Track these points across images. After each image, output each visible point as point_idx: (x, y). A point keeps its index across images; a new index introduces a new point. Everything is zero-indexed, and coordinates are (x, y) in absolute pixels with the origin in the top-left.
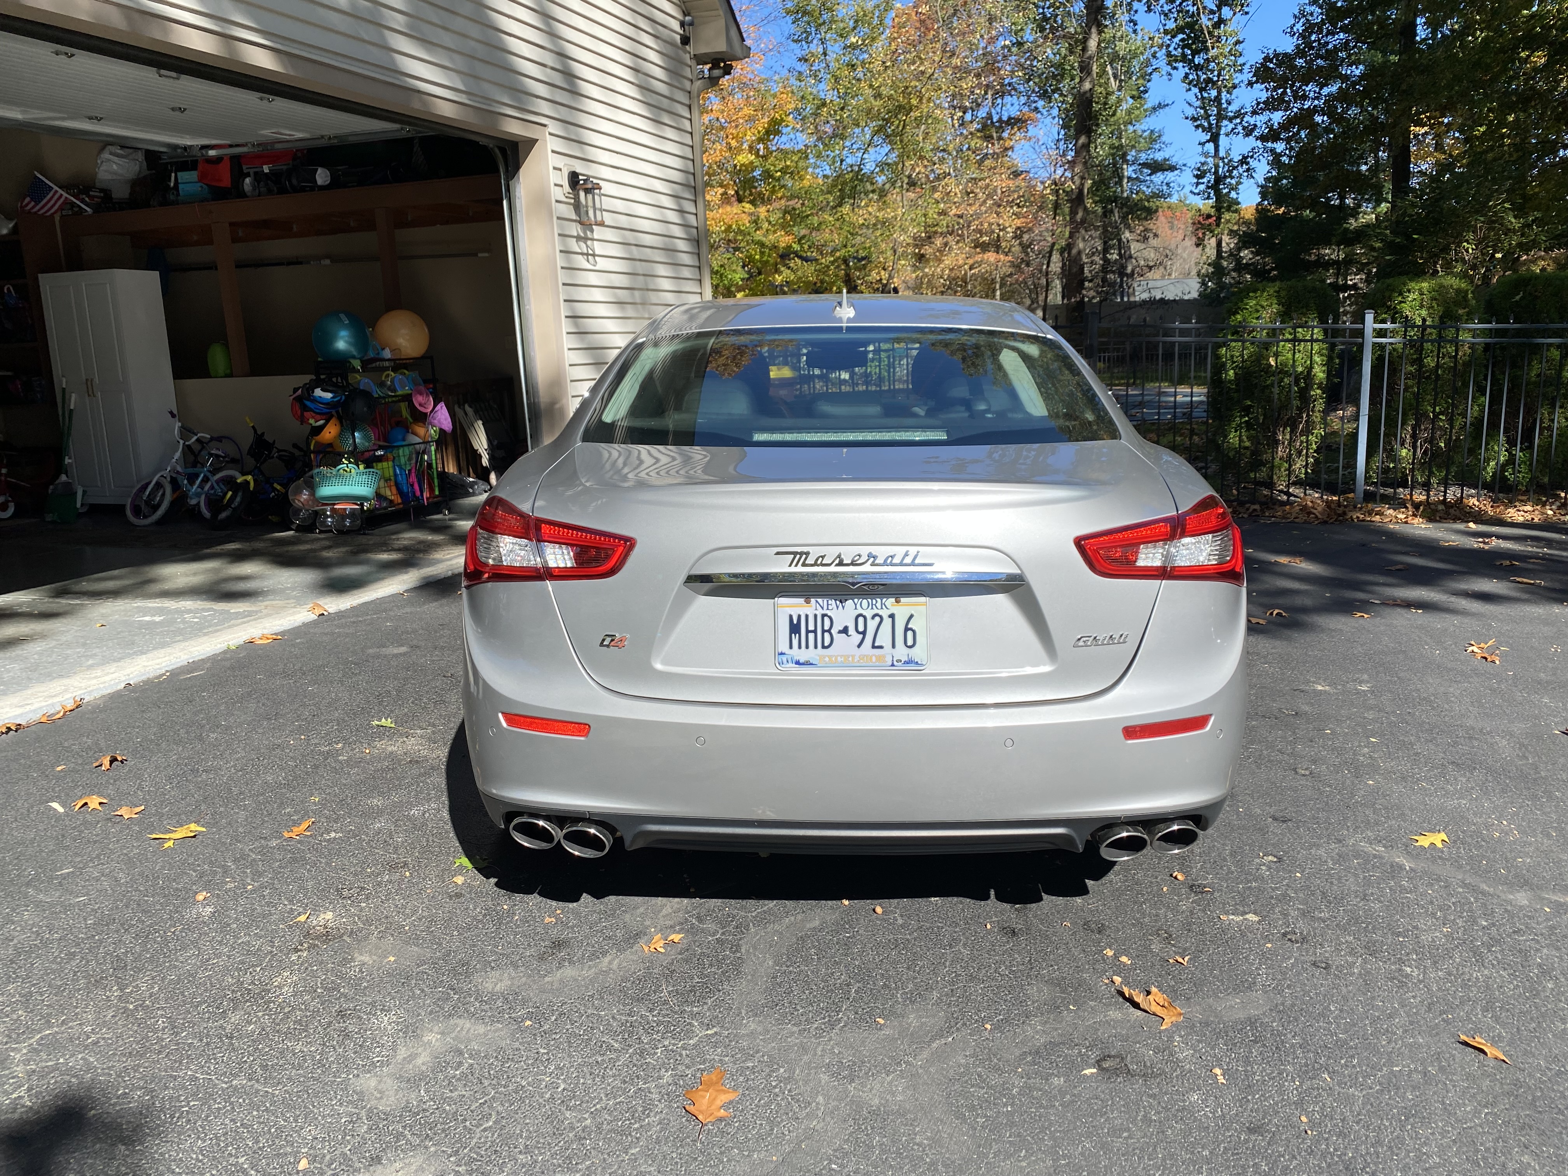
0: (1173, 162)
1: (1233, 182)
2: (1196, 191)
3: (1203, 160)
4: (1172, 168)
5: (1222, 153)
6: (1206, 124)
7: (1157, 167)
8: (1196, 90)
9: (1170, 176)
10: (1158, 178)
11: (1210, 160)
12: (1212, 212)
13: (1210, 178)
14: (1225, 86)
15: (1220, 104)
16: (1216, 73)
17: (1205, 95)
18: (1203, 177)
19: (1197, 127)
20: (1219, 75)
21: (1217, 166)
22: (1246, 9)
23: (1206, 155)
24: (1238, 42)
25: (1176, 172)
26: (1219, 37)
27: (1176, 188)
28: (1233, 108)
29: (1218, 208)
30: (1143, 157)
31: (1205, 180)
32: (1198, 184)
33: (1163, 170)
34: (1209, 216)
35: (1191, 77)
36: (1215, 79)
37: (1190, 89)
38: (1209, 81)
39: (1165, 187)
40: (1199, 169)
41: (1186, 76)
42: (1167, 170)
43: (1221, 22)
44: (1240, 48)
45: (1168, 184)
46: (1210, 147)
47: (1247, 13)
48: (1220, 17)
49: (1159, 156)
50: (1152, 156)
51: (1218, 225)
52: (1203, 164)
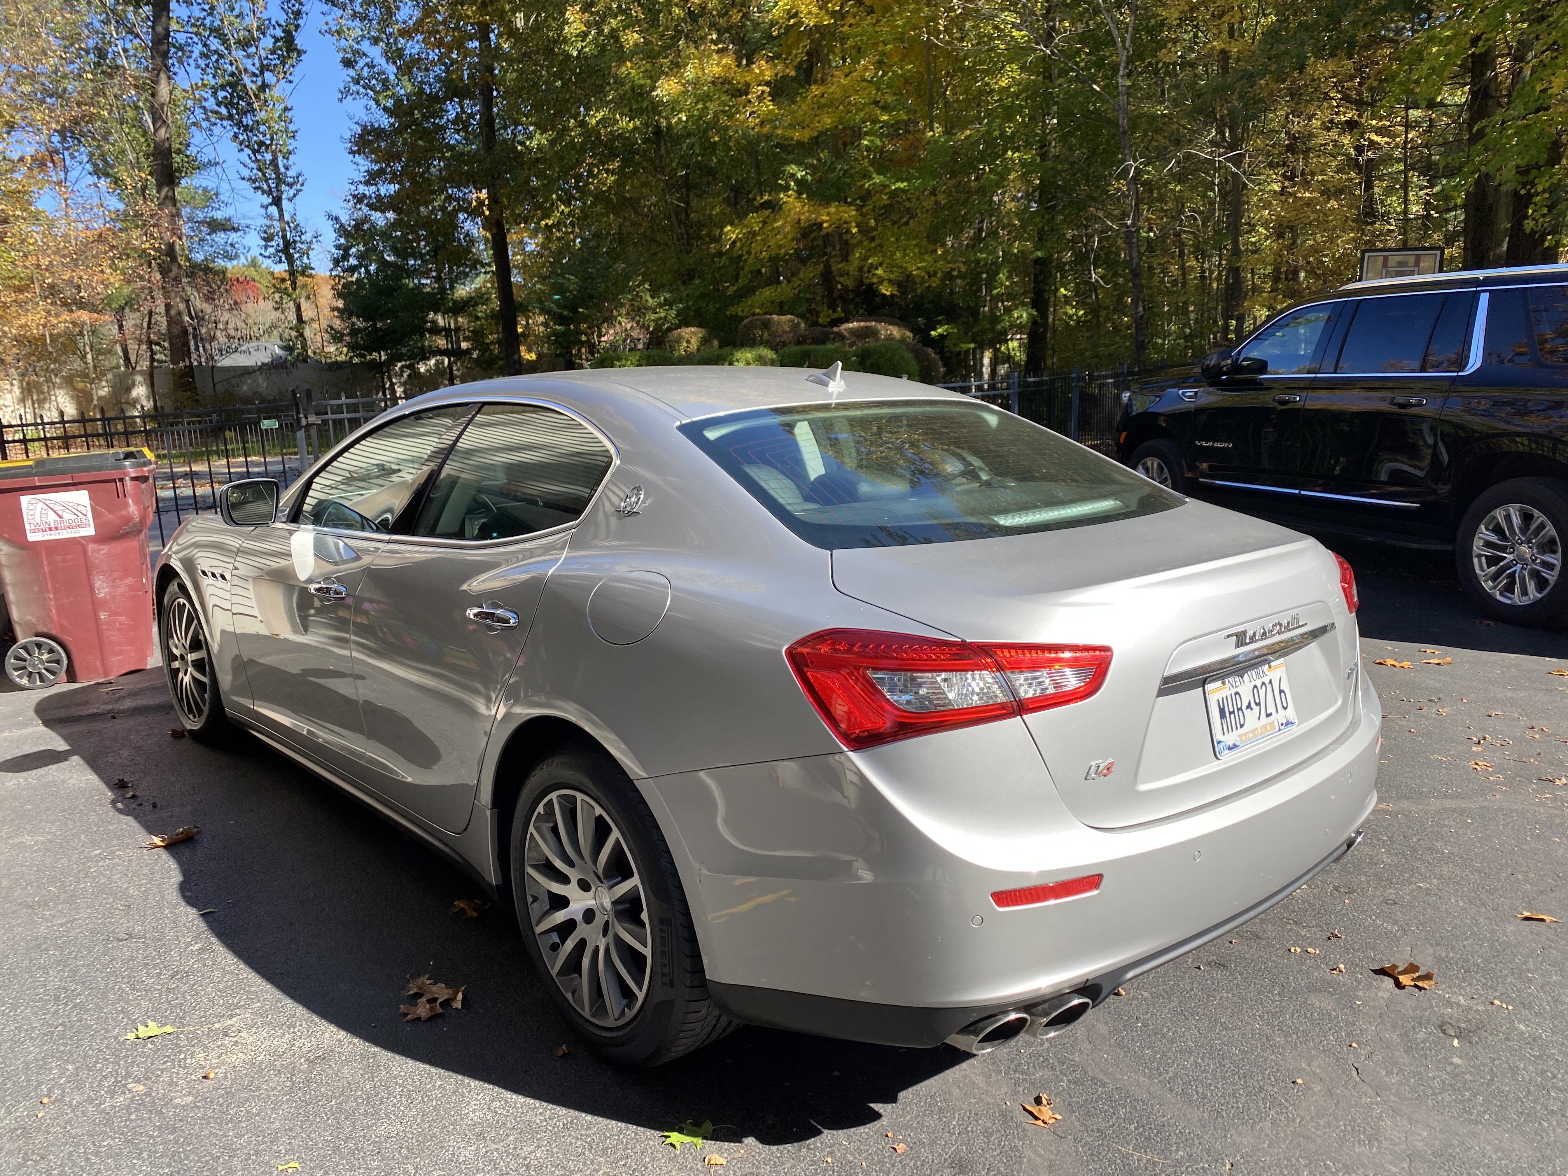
0: (235, 222)
1: (303, 247)
2: (267, 254)
3: (268, 223)
4: (235, 230)
5: (287, 217)
6: (265, 187)
7: (216, 226)
8: (248, 151)
9: (233, 236)
10: (220, 237)
11: (276, 224)
12: (286, 276)
13: (278, 241)
14: (280, 151)
15: (276, 166)
16: (268, 136)
17: (259, 157)
18: (272, 240)
19: (256, 188)
20: (272, 139)
21: (283, 230)
22: (290, 78)
23: (270, 217)
24: (286, 109)
25: (240, 233)
26: (266, 101)
27: (241, 250)
28: (292, 173)
29: (292, 273)
30: (201, 216)
31: (273, 243)
32: (266, 247)
33: (225, 229)
34: (283, 280)
35: (241, 138)
36: (268, 142)
37: (242, 150)
38: (261, 144)
39: (229, 248)
40: (265, 232)
41: (236, 136)
42: (228, 230)
43: (264, 87)
44: (289, 114)
45: (232, 245)
46: (273, 210)
47: (291, 82)
48: (263, 82)
49: (219, 215)
50: (210, 215)
51: (294, 289)
52: (269, 227)
